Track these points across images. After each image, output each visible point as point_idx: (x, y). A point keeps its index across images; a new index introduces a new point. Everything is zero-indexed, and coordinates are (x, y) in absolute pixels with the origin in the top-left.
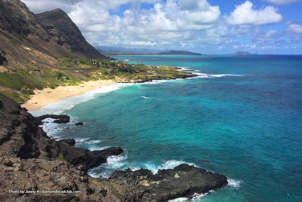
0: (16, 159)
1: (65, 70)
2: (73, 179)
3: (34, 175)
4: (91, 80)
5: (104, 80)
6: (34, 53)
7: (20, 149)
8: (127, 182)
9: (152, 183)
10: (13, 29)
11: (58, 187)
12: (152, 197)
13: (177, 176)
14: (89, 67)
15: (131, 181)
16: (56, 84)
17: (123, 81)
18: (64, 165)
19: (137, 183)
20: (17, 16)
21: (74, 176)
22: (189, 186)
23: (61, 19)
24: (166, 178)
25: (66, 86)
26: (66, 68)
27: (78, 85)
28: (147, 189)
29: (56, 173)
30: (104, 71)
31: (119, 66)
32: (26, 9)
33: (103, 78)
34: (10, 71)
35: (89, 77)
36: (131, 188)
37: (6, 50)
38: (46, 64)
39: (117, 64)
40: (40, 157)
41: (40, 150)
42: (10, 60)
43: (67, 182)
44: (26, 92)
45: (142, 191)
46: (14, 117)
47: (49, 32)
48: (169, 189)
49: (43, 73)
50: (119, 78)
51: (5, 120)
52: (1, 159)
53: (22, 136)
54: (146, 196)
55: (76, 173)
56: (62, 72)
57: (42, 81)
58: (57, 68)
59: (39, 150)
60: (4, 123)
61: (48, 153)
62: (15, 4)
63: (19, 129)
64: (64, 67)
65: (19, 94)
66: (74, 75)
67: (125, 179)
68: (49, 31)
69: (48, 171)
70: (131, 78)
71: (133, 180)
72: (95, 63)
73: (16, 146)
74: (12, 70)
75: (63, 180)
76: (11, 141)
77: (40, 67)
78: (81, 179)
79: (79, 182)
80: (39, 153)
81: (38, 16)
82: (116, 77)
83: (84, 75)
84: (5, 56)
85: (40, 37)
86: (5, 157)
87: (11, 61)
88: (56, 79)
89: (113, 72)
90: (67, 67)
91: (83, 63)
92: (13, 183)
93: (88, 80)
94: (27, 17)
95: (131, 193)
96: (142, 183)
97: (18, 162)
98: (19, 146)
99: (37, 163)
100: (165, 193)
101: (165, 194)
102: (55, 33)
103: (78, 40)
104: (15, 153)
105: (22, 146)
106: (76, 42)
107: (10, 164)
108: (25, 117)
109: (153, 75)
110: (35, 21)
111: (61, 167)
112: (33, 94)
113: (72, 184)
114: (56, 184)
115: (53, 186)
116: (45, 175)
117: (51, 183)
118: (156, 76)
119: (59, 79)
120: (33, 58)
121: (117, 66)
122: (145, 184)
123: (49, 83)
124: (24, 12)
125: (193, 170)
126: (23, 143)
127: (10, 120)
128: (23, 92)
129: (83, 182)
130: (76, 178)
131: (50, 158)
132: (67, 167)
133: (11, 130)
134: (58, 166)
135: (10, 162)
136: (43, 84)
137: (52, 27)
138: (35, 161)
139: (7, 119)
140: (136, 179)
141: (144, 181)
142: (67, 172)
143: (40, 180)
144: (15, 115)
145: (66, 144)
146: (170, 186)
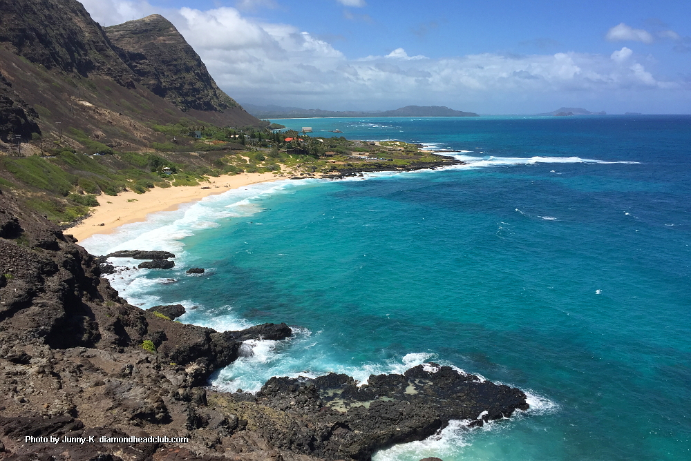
0: (41, 348)
1: (168, 150)
2: (161, 395)
3: (74, 385)
4: (226, 173)
5: (254, 172)
6: (100, 114)
7: (53, 326)
8: (298, 403)
9: (353, 405)
10: (56, 60)
11: (122, 411)
12: (352, 438)
13: (411, 390)
14: (222, 144)
15: (306, 401)
16: (148, 181)
17: (298, 174)
18: (150, 362)
19: (320, 406)
20: (63, 32)
21: (165, 386)
22: (437, 413)
23: (161, 38)
24: (386, 395)
25: (169, 186)
26: (170, 147)
27: (198, 184)
28: (342, 420)
29: (121, 380)
30: (255, 154)
31: (289, 142)
32: (83, 15)
33: (253, 170)
34: (47, 154)
35: (221, 168)
36: (305, 416)
37: (38, 108)
38: (126, 137)
39: (285, 137)
40: (100, 344)
41: (101, 330)
42: (47, 129)
43: (145, 400)
44: (81, 201)
45: (332, 424)
46: (45, 254)
47: (136, 66)
48: (391, 420)
49: (120, 157)
50: (288, 170)
51: (23, 262)
52: (5, 346)
53: (59, 298)
54: (338, 435)
55: (168, 381)
56: (162, 155)
57: (116, 176)
58: (152, 147)
59: (97, 329)
60: (19, 267)
61: (117, 337)
62: (61, 6)
63: (53, 282)
64: (167, 144)
65: (64, 205)
66: (187, 163)
67: (293, 396)
68: (135, 64)
69: (105, 374)
70: (315, 169)
71: (310, 398)
72: (235, 134)
73: (43, 319)
74: (50, 151)
75: (136, 395)
76: (34, 309)
77: (114, 144)
78: (178, 393)
79: (174, 400)
80: (99, 337)
81: (111, 32)
82: (282, 166)
83: (211, 162)
84: (35, 121)
85: (115, 77)
86: (16, 342)
87: (48, 132)
88: (147, 171)
89: (274, 156)
90: (172, 146)
91: (209, 136)
92: (22, 401)
93: (218, 172)
94: (87, 34)
95: (304, 429)
96: (332, 405)
97: (42, 355)
98: (51, 320)
99: (88, 357)
100: (382, 429)
101: (382, 432)
102: (147, 68)
103: (199, 85)
104: (41, 334)
105: (57, 320)
106: (195, 90)
107: (24, 360)
108: (69, 256)
109: (365, 162)
110: (103, 42)
111: (142, 366)
112: (96, 204)
113: (155, 405)
114: (120, 405)
115: (111, 408)
116: (97, 384)
117: (109, 403)
118: (371, 165)
119: (153, 171)
120: (97, 124)
121: (285, 142)
122: (338, 409)
123: (131, 181)
124: (79, 22)
125: (450, 377)
126: (61, 313)
127: (35, 261)
128: (74, 201)
129: (182, 400)
130: (166, 392)
131: (122, 348)
132: (154, 368)
133: (35, 285)
134: (135, 364)
135: (24, 354)
136: (118, 182)
137: (141, 57)
138: (85, 351)
139: (27, 260)
140: (318, 397)
141: (337, 400)
142: (148, 376)
143: (86, 395)
144: (46, 251)
145: (163, 316)
146: (395, 413)
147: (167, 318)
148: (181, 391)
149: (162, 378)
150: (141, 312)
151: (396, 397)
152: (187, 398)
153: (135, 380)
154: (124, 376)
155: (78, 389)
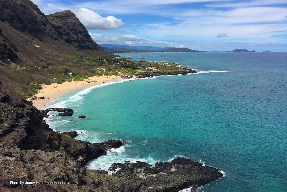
0: (16, 150)
1: (71, 66)
2: (67, 170)
3: (30, 166)
4: (95, 76)
5: (107, 75)
6: (43, 51)
7: (21, 140)
8: (125, 174)
10: (25, 28)
11: (50, 177)
12: (148, 190)
14: (94, 63)
15: (129, 174)
16: (63, 79)
17: (126, 76)
18: (62, 156)
19: (135, 176)
20: (29, 17)
21: (68, 166)
22: (185, 180)
23: (69, 19)
24: (163, 171)
25: (72, 81)
27: (84, 80)
28: (144, 182)
29: (50, 164)
30: (108, 68)
31: (122, 63)
32: (37, 10)
34: (21, 67)
35: (93, 74)
36: (128, 180)
37: (18, 48)
38: (54, 60)
39: (120, 61)
41: (42, 142)
43: (60, 173)
44: (34, 87)
45: (139, 184)
46: (19, 110)
47: (59, 31)
48: (165, 182)
49: (51, 69)
50: (122, 74)
52: (1, 149)
53: (25, 128)
54: (142, 189)
55: (70, 164)
56: (68, 68)
57: (50, 77)
58: (65, 64)
59: (40, 142)
60: (8, 115)
61: (49, 145)
62: (28, 6)
63: (22, 122)
64: (71, 64)
65: (27, 89)
66: (79, 71)
67: (123, 171)
69: (43, 161)
70: (133, 74)
71: (130, 172)
72: (99, 59)
73: (18, 137)
75: (56, 170)
76: (14, 133)
77: (49, 63)
78: (74, 170)
79: (72, 173)
80: (41, 145)
81: (49, 17)
82: (119, 73)
83: (89, 71)
84: (16, 54)
85: (50, 36)
86: (6, 147)
87: (22, 58)
88: (62, 74)
89: (116, 68)
90: (73, 64)
91: (89, 60)
92: (8, 172)
94: (39, 18)
95: (127, 186)
96: (139, 176)
97: (17, 153)
98: (21, 137)
99: (36, 154)
100: (161, 186)
102: (64, 32)
103: (85, 39)
104: (17, 144)
105: (23, 138)
106: (83, 41)
107: (10, 155)
108: (29, 110)
109: (154, 71)
110: (46, 21)
111: (59, 158)
112: (41, 88)
113: (64, 175)
114: (49, 174)
115: (46, 176)
116: (40, 166)
117: (45, 174)
118: (156, 72)
119: (65, 75)
120: (42, 55)
121: (120, 63)
122: (142, 177)
123: (56, 79)
124: (35, 13)
125: (190, 164)
126: (25, 135)
127: (15, 113)
128: (32, 87)
129: (75, 173)
130: (69, 169)
131: (50, 150)
132: (64, 159)
133: (15, 123)
134: (56, 157)
135: (9, 152)
136: (50, 79)
137: (61, 27)
138: (35, 151)
139: (11, 112)
140: (134, 172)
141: (141, 173)
142: (61, 162)
143: (35, 170)
144: (20, 108)
145: (68, 136)
146: (166, 179)
147: (70, 137)
148: (75, 169)
149: (67, 163)
150: (59, 135)
151: (167, 173)
152: (78, 172)
153: (56, 164)
154: (51, 162)
155: (31, 168)
